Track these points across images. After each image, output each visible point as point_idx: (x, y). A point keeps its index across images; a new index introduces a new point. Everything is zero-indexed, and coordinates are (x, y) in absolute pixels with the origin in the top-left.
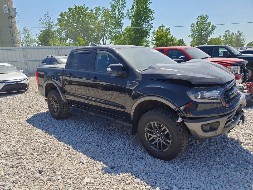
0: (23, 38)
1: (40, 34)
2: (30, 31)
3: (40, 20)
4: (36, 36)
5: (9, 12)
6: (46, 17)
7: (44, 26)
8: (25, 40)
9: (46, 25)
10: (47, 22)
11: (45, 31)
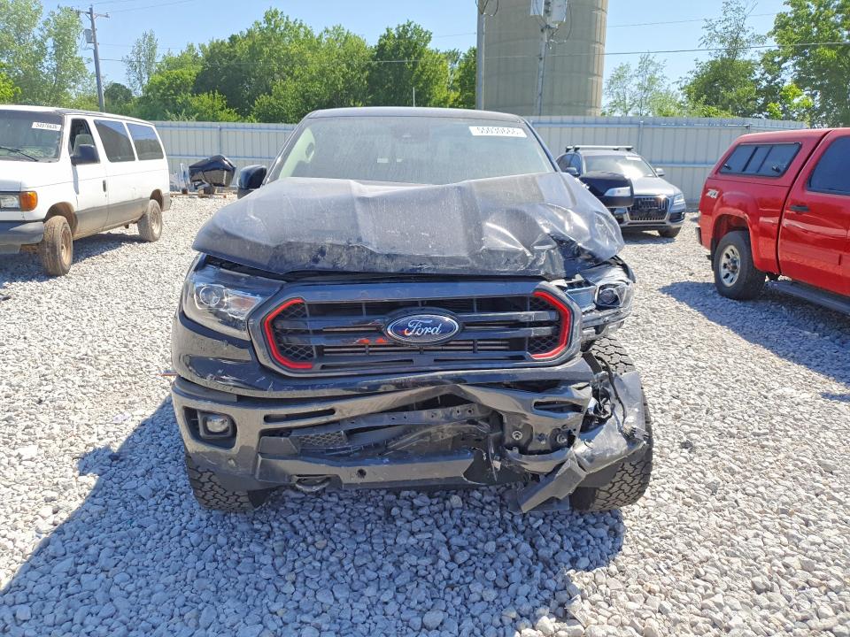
0: (635, 89)
1: (691, 76)
2: (659, 67)
3: (705, 24)
4: (678, 82)
5: (547, 11)
6: (730, 14)
7: (716, 45)
8: (638, 98)
9: (722, 42)
10: (730, 29)
11: (713, 63)
